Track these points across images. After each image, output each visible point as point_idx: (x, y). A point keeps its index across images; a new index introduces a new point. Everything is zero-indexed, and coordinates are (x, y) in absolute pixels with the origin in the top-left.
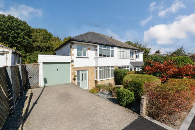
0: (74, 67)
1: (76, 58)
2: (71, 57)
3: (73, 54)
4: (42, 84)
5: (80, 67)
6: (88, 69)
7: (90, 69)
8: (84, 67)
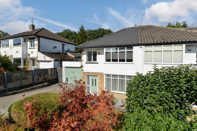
0: (84, 71)
1: (86, 63)
2: (80, 62)
3: (83, 60)
4: (64, 80)
5: (89, 72)
6: (98, 75)
7: (99, 75)
8: (92, 73)
